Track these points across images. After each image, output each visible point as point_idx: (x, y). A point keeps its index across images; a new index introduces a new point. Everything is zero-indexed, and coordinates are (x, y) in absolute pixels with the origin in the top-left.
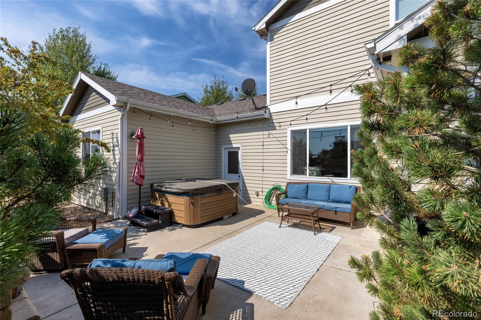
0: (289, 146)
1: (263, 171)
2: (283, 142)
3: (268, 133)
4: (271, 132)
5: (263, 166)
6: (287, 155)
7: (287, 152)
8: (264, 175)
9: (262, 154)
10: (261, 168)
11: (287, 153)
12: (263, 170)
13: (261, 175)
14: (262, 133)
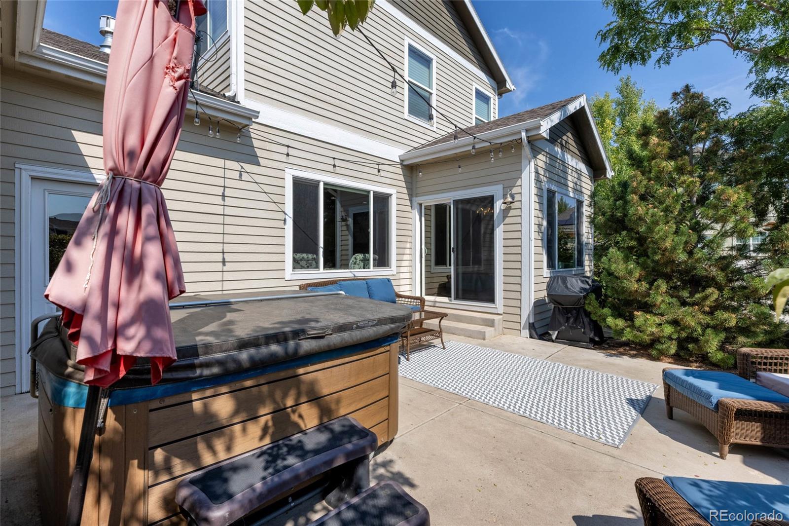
0: (289, 208)
1: (224, 265)
2: (276, 198)
3: (239, 169)
4: (248, 167)
5: (223, 253)
6: (286, 227)
7: (285, 220)
8: (227, 276)
9: (220, 219)
10: (219, 257)
11: (285, 223)
12: (224, 262)
13: (218, 276)
14: (220, 162)
